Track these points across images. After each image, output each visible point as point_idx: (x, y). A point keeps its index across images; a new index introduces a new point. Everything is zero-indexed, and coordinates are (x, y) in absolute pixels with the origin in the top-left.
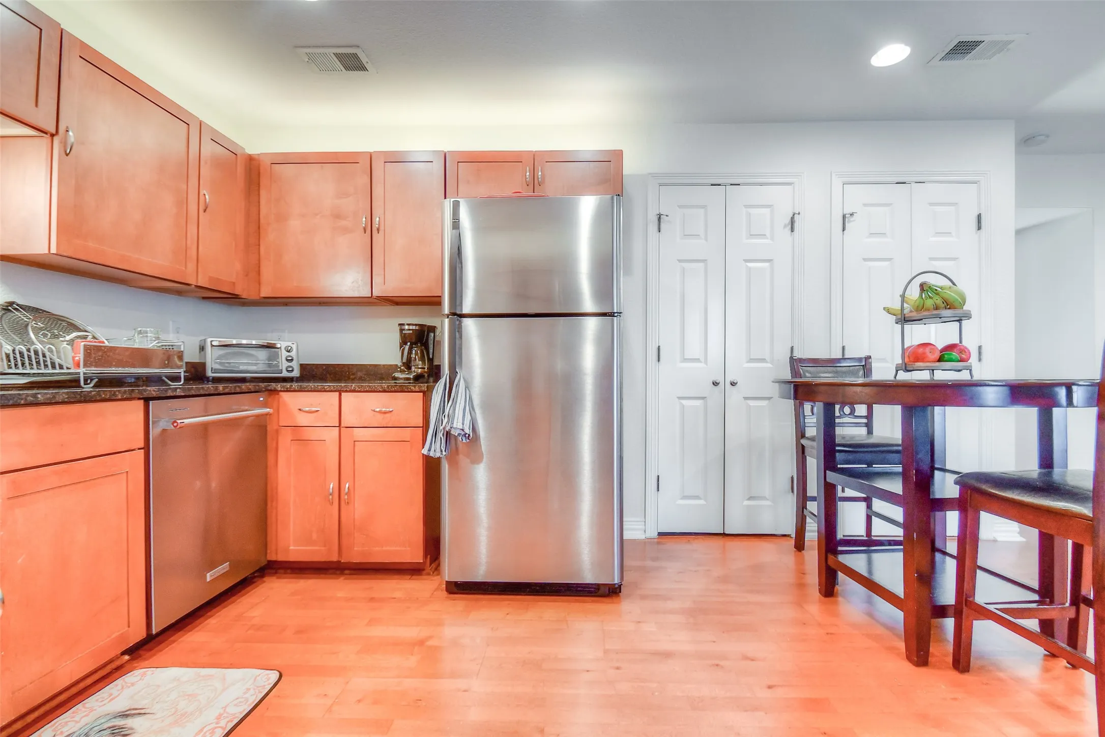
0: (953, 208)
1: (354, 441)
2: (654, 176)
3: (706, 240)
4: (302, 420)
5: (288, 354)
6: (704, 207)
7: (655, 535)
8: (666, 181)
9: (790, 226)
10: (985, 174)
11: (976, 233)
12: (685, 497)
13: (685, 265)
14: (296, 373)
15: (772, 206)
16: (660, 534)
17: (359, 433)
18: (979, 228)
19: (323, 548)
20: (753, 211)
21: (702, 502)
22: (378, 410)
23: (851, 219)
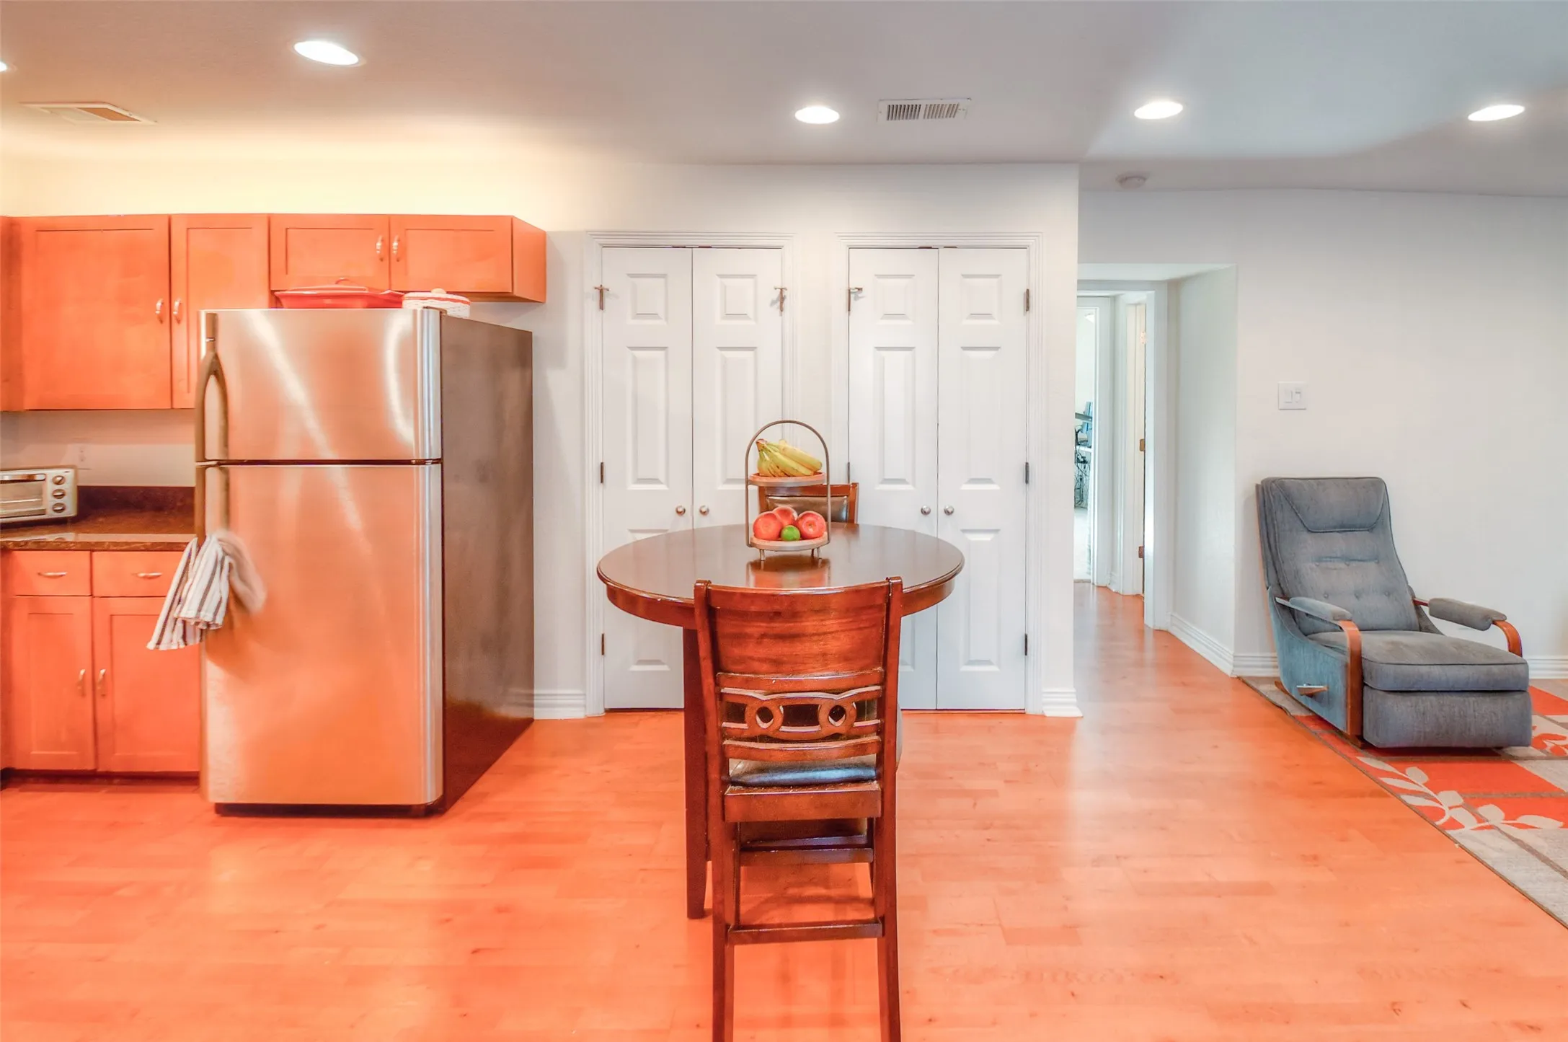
0: (995, 280)
1: (112, 615)
2: (594, 234)
3: (667, 319)
4: (44, 587)
5: (58, 487)
6: (664, 276)
7: (601, 712)
8: (613, 241)
9: (779, 304)
10: (1037, 236)
11: (1024, 315)
12: (641, 662)
13: (638, 353)
14: (71, 511)
15: (755, 275)
16: (611, 711)
17: (119, 606)
18: (1028, 308)
19: (74, 753)
20: (728, 281)
21: (665, 668)
22: (142, 575)
23: (859, 295)
